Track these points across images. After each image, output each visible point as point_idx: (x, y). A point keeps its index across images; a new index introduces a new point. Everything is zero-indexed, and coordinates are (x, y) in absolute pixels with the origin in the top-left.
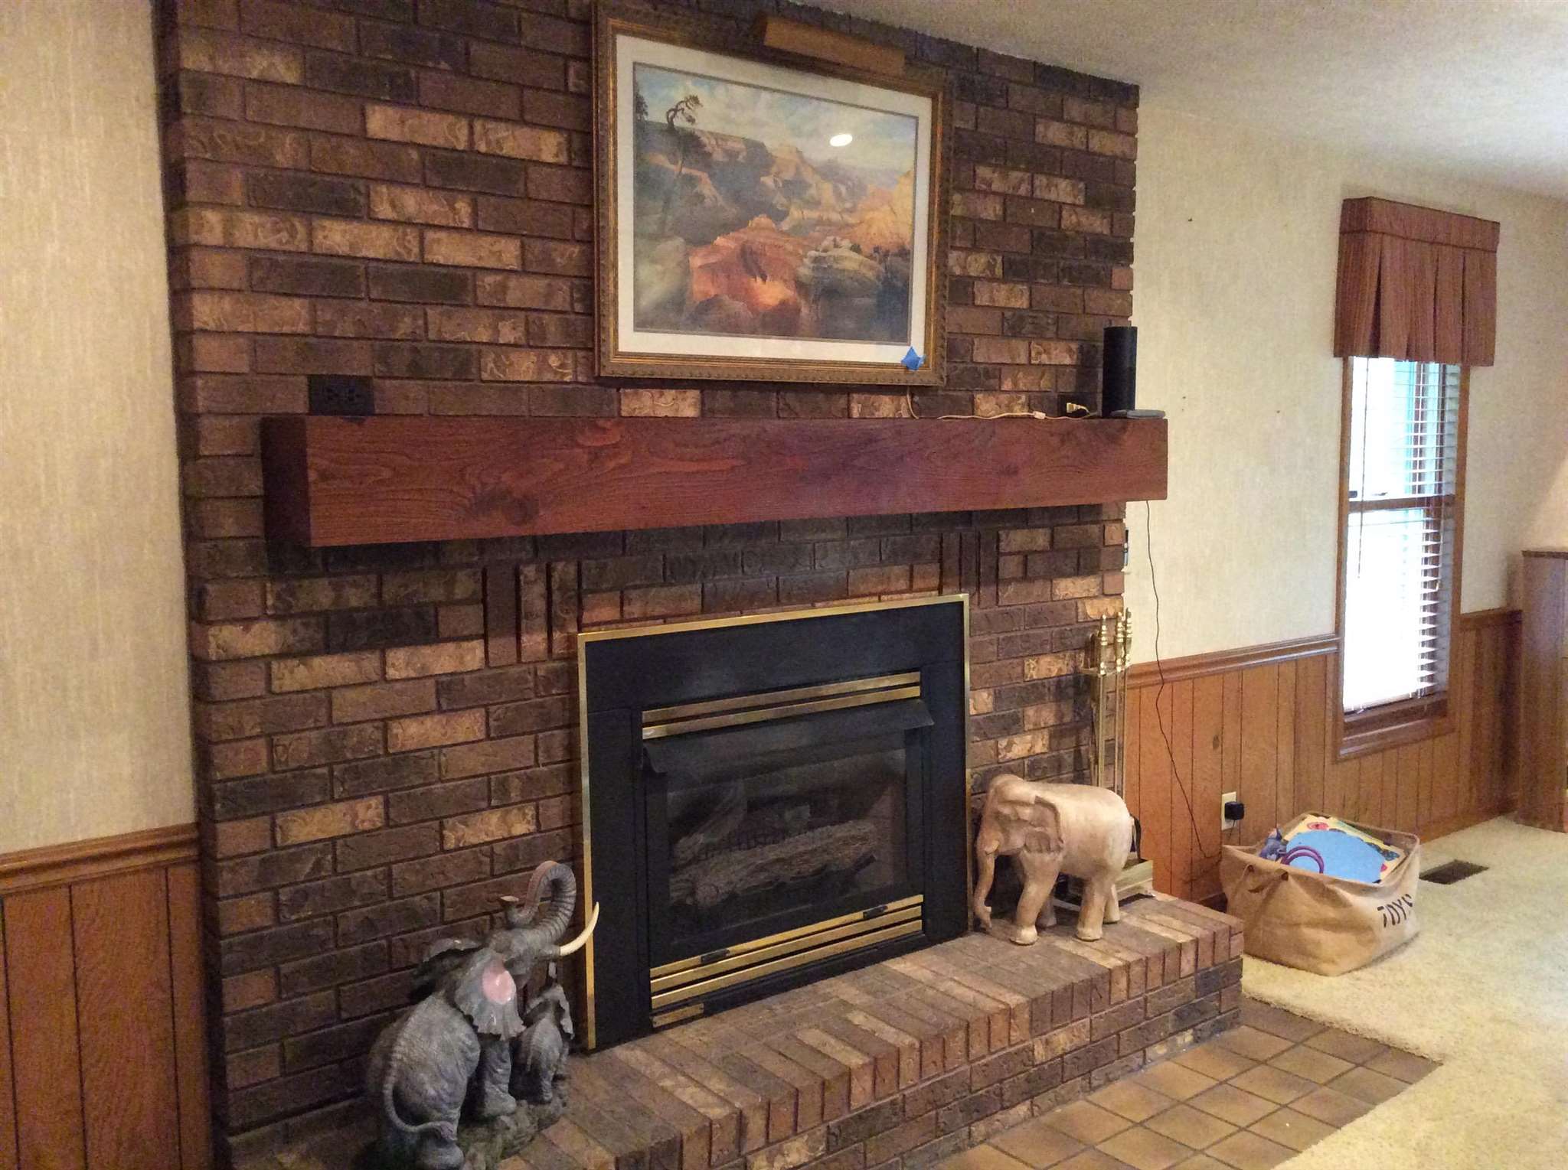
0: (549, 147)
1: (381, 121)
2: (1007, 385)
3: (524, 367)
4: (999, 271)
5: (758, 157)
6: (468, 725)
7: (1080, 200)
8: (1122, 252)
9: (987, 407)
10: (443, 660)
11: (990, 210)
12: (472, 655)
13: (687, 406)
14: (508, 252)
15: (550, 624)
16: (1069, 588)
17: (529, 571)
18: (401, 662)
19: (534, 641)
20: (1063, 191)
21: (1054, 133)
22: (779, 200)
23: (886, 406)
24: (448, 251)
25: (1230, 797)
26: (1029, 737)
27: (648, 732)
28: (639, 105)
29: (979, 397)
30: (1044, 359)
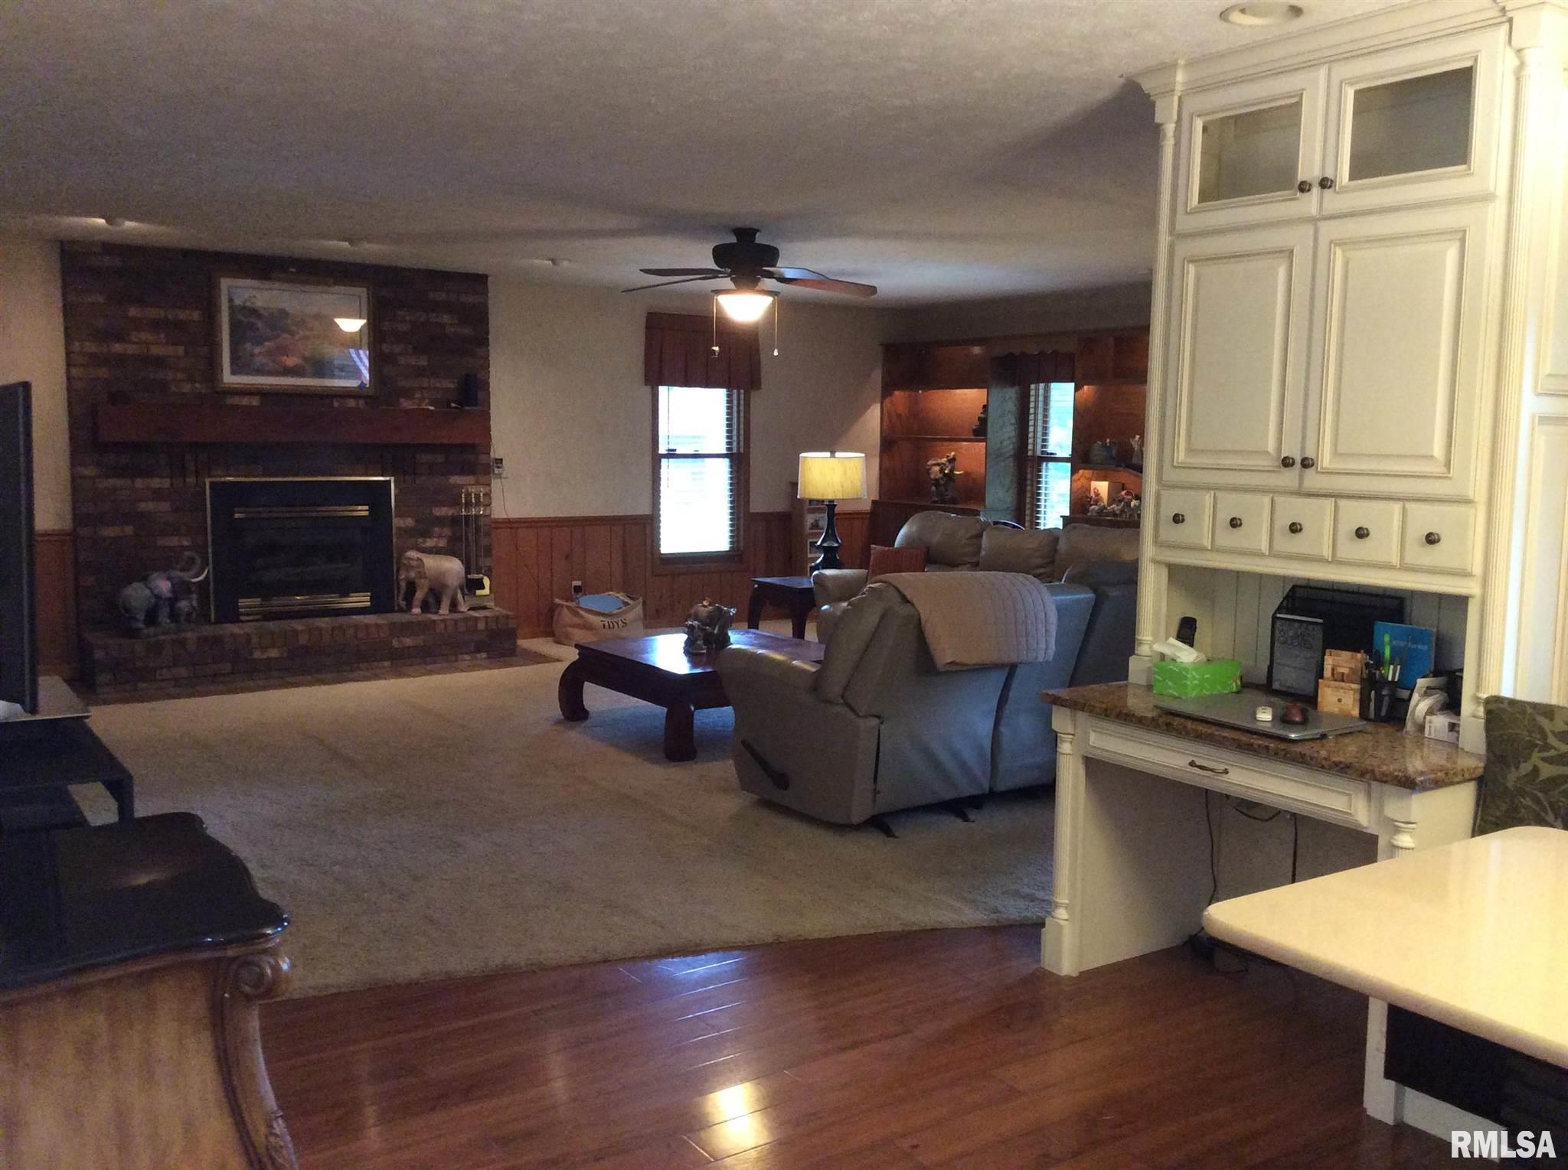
0: (196, 315)
1: (133, 312)
2: (418, 395)
3: (187, 388)
4: (410, 351)
5: (283, 313)
6: (165, 506)
7: (456, 321)
8: (484, 342)
9: (407, 404)
10: (156, 483)
11: (404, 327)
12: (166, 483)
13: (255, 402)
14: (181, 350)
15: (197, 473)
16: (456, 480)
17: (188, 457)
18: (139, 483)
19: (191, 480)
20: (446, 318)
21: (441, 296)
22: (294, 328)
23: (351, 403)
24: (157, 351)
25: (577, 583)
26: (435, 539)
27: (237, 516)
28: (231, 300)
29: (402, 400)
30: (438, 385)
